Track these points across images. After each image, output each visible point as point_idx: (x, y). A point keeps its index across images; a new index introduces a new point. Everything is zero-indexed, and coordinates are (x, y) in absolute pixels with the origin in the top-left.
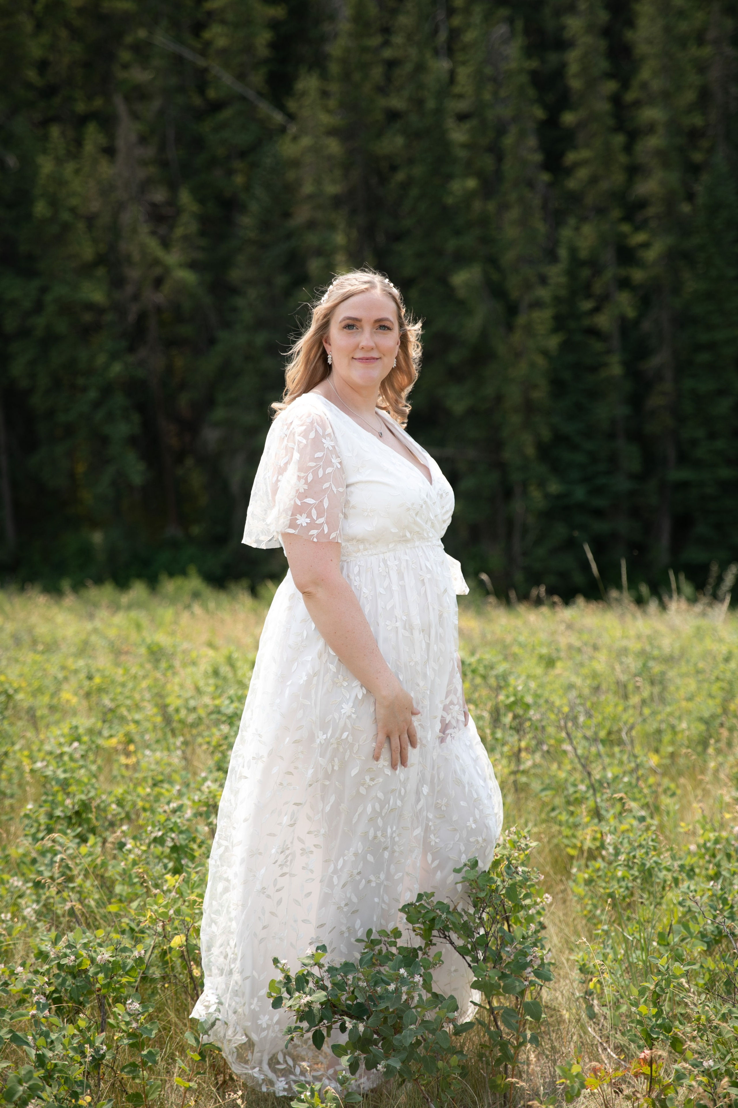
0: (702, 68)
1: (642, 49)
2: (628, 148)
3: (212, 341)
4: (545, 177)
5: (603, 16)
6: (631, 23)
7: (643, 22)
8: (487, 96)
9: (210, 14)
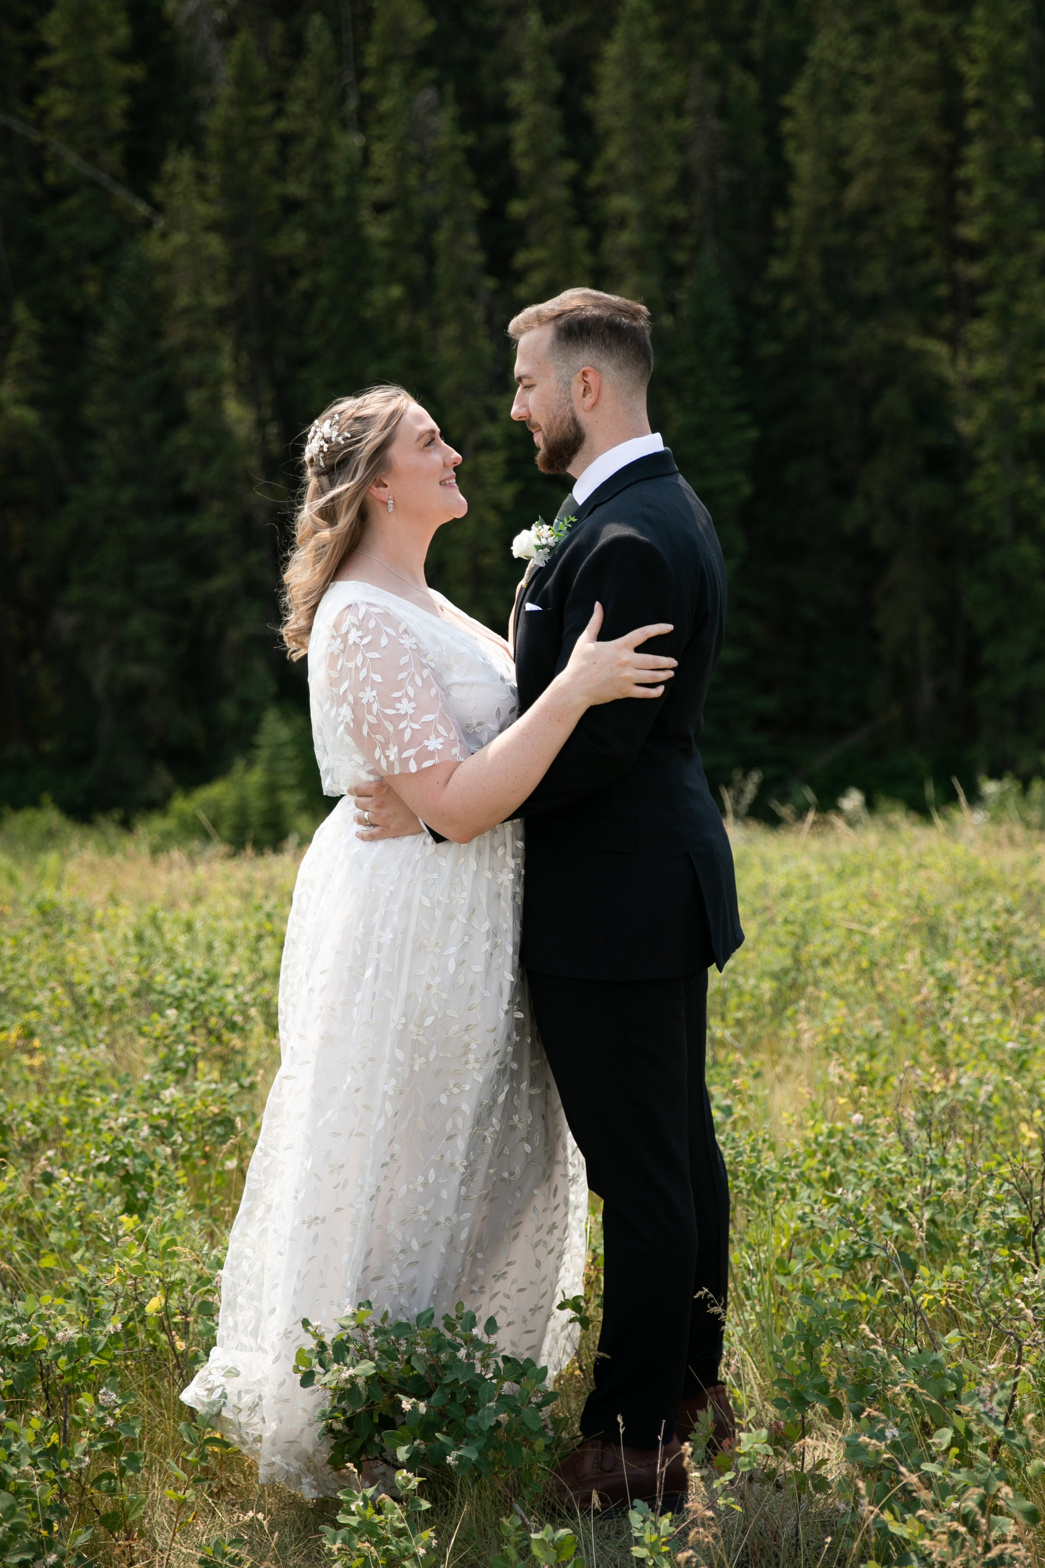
0: (681, 145)
1: (605, 121)
2: (594, 246)
3: (62, 500)
4: (490, 283)
5: (556, 80)
6: (590, 88)
7: (606, 87)
8: (412, 180)
9: (46, 74)
